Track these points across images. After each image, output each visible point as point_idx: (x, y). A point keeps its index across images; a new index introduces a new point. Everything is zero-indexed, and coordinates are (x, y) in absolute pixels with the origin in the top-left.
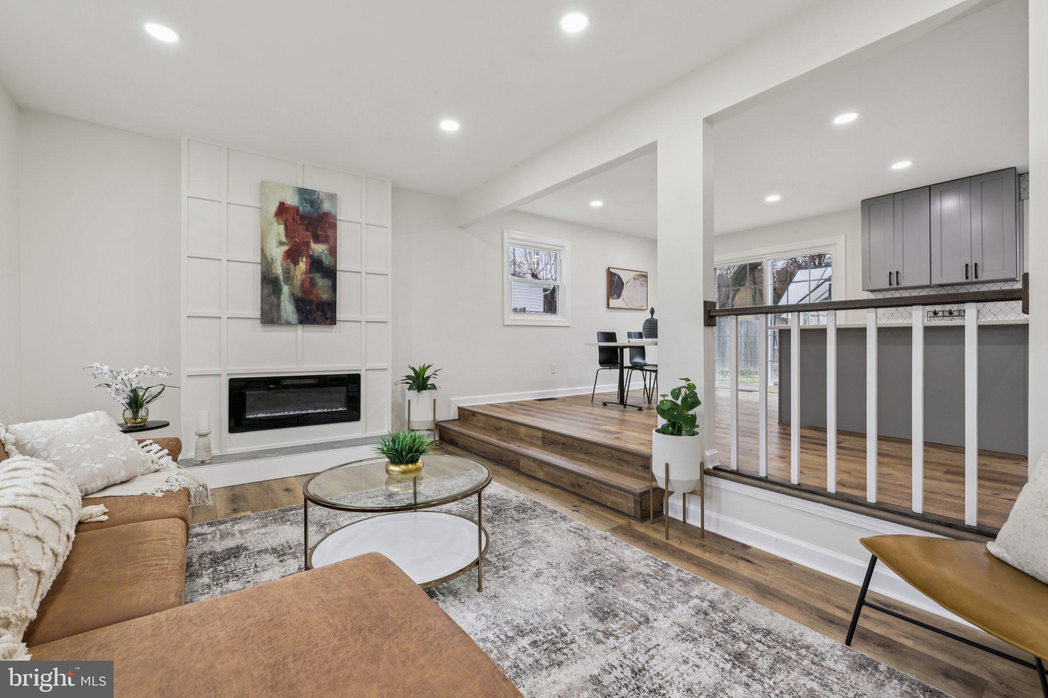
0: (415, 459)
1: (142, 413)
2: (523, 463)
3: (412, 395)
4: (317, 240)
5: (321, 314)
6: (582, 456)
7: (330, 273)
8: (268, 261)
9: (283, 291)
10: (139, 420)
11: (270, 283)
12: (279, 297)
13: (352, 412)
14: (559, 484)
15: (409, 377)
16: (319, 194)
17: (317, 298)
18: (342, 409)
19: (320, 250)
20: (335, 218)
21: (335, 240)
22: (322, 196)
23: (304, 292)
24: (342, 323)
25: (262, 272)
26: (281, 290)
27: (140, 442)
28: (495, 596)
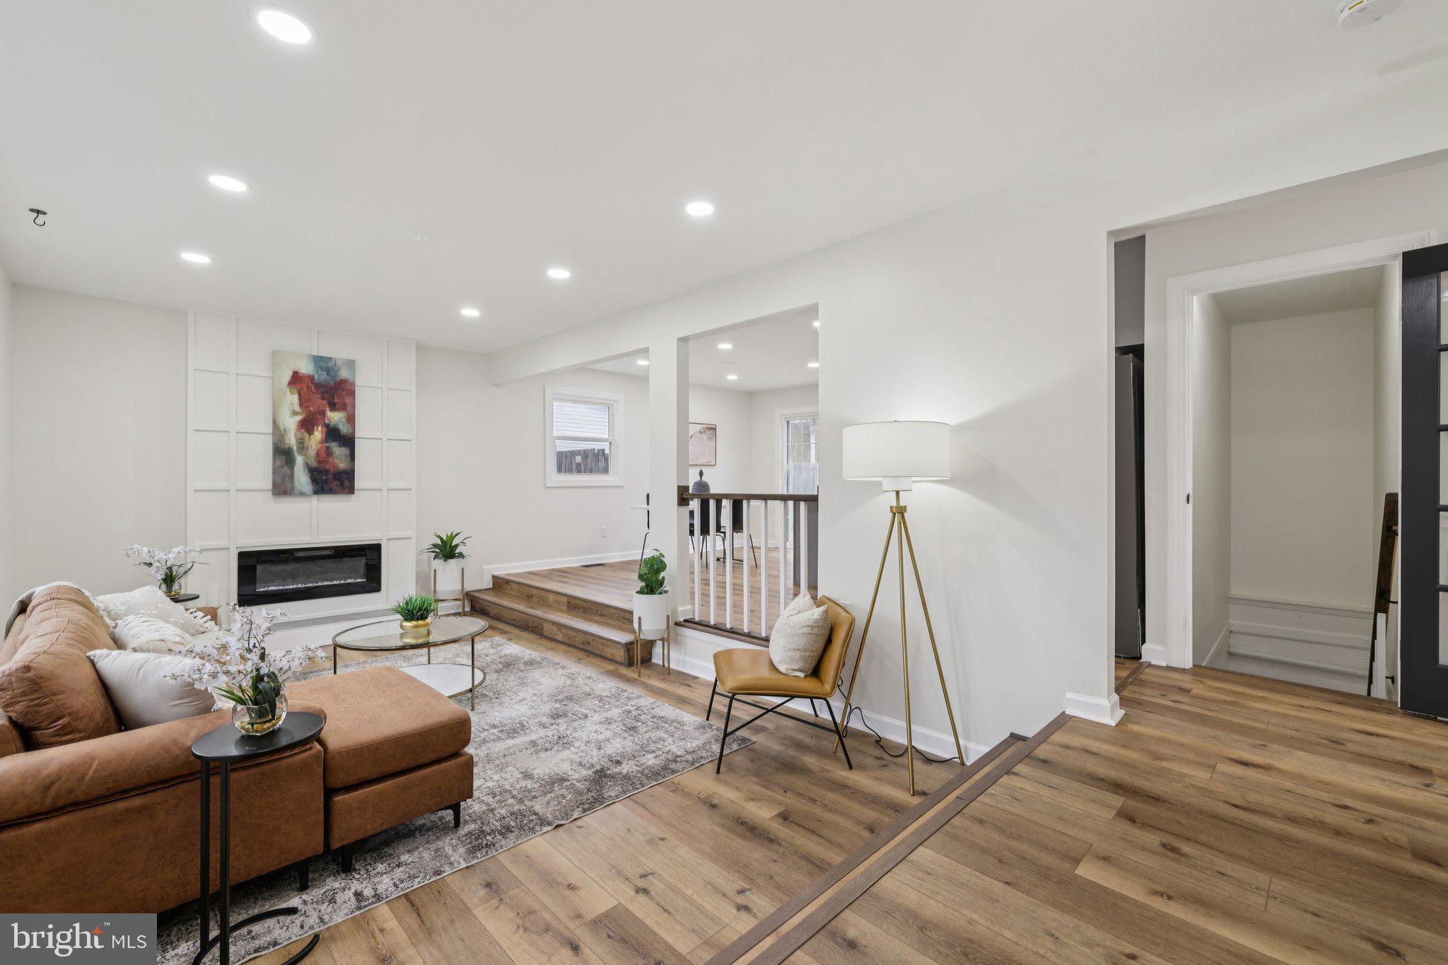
0: (425, 616)
1: (176, 587)
2: (547, 627)
3: (438, 564)
4: (333, 407)
5: (338, 483)
6: (597, 618)
7: (348, 442)
8: (280, 432)
9: (297, 462)
10: (173, 593)
11: (283, 454)
12: (292, 468)
13: (372, 582)
14: (574, 644)
15: (435, 546)
16: (335, 362)
17: (334, 467)
18: (361, 580)
19: (336, 418)
20: (353, 384)
21: (354, 407)
22: (339, 363)
23: (319, 462)
24: (361, 492)
25: (273, 444)
26: (295, 460)
27: (187, 610)
28: (484, 712)
